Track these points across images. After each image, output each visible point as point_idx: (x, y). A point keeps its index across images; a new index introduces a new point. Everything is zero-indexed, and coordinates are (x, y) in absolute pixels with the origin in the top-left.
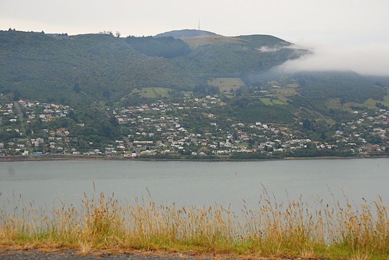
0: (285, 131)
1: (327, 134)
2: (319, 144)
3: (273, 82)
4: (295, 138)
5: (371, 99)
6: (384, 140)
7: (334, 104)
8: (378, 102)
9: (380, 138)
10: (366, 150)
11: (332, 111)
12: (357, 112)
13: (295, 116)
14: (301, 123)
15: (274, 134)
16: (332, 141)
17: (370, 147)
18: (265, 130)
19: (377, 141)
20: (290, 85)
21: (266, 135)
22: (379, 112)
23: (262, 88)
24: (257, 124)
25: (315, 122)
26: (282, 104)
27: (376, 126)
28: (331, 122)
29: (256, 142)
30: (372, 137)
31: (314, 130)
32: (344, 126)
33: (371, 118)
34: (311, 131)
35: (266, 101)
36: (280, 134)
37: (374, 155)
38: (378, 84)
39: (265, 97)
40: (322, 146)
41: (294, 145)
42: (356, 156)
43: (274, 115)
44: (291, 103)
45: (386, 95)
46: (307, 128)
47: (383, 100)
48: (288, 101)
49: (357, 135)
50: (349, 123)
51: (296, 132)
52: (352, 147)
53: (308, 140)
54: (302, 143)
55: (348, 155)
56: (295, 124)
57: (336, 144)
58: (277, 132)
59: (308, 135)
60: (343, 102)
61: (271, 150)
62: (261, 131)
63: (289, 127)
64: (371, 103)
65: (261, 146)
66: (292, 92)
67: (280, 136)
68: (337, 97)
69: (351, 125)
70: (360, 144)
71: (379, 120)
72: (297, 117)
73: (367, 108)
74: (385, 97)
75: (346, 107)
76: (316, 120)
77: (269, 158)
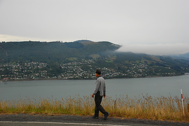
0: (113, 70)
1: (125, 71)
2: (123, 74)
3: (109, 56)
4: (115, 72)
5: (137, 60)
6: (142, 72)
7: (127, 62)
8: (140, 61)
9: (140, 72)
10: (136, 76)
11: (126, 64)
12: (134, 64)
14: (117, 68)
15: (109, 71)
16: (127, 73)
17: (137, 75)
18: (107, 70)
19: (139, 73)
20: (114, 56)
21: (107, 71)
22: (140, 64)
23: (105, 57)
24: (104, 68)
25: (121, 67)
26: (112, 62)
27: (139, 68)
28: (126, 67)
29: (104, 74)
30: (138, 72)
31: (121, 70)
32: (130, 69)
33: (138, 66)
34: (120, 70)
35: (107, 61)
36: (111, 71)
37: (139, 77)
38: (139, 56)
39: (107, 60)
40: (124, 75)
41: (116, 74)
42: (134, 77)
43: (110, 66)
44: (114, 62)
46: (119, 69)
47: (141, 61)
48: (113, 61)
49: (134, 71)
50: (131, 68)
51: (116, 70)
52: (132, 75)
53: (119, 73)
54: (118, 74)
55: (131, 77)
56: (116, 68)
57: (128, 74)
58: (110, 70)
59: (119, 71)
60: (129, 61)
61: (109, 76)
62: (106, 70)
63: (114, 69)
64: (138, 62)
65: (106, 75)
66: (115, 58)
67: (111, 72)
68: (128, 60)
69: (132, 68)
70: (135, 74)
71: (140, 67)
72: (116, 66)
73: (136, 63)
74: (141, 60)
75: (131, 63)
76: (122, 67)
77: (108, 79)
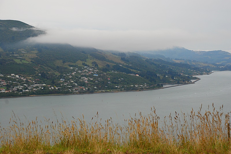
0: (30, 79)
1: (55, 81)
2: (50, 87)
3: (22, 49)
4: (36, 84)
5: (79, 61)
6: (87, 84)
7: (59, 63)
8: (84, 62)
9: (85, 83)
10: (77, 90)
11: (58, 67)
12: (72, 68)
13: (36, 70)
14: (39, 75)
15: (23, 81)
16: (58, 85)
17: (79, 88)
18: (17, 78)
19: (83, 84)
20: (33, 52)
21: (18, 81)
22: (84, 68)
23: (15, 53)
24: (12, 75)
25: (48, 74)
26: (28, 63)
27: (83, 76)
28: (57, 74)
29: (12, 86)
30: (80, 82)
31: (48, 79)
32: (65, 76)
33: (80, 71)
34: (46, 79)
35: (18, 61)
36: (27, 81)
37: (82, 92)
38: (83, 52)
39: (17, 59)
40: (52, 88)
41: (36, 87)
42: (72, 93)
43: (23, 70)
44: (33, 62)
45: (88, 58)
46: (44, 77)
47: (86, 61)
48: (31, 61)
49: (72, 81)
50: (68, 74)
51: (37, 79)
52: (70, 88)
53: (44, 85)
54: (41, 86)
55: (67, 93)
56: (36, 75)
57: (60, 86)
58: (25, 80)
59: (44, 81)
60: (64, 62)
61: (21, 91)
62: (15, 79)
63: (32, 77)
64: (80, 63)
65: (15, 89)
66: (34, 56)
67: (27, 82)
68: (61, 59)
69: (69, 75)
70: (74, 86)
71: (84, 72)
72: (37, 71)
73: (77, 66)
74: (87, 60)
75: (66, 65)
76: (49, 73)
77: (20, 96)
